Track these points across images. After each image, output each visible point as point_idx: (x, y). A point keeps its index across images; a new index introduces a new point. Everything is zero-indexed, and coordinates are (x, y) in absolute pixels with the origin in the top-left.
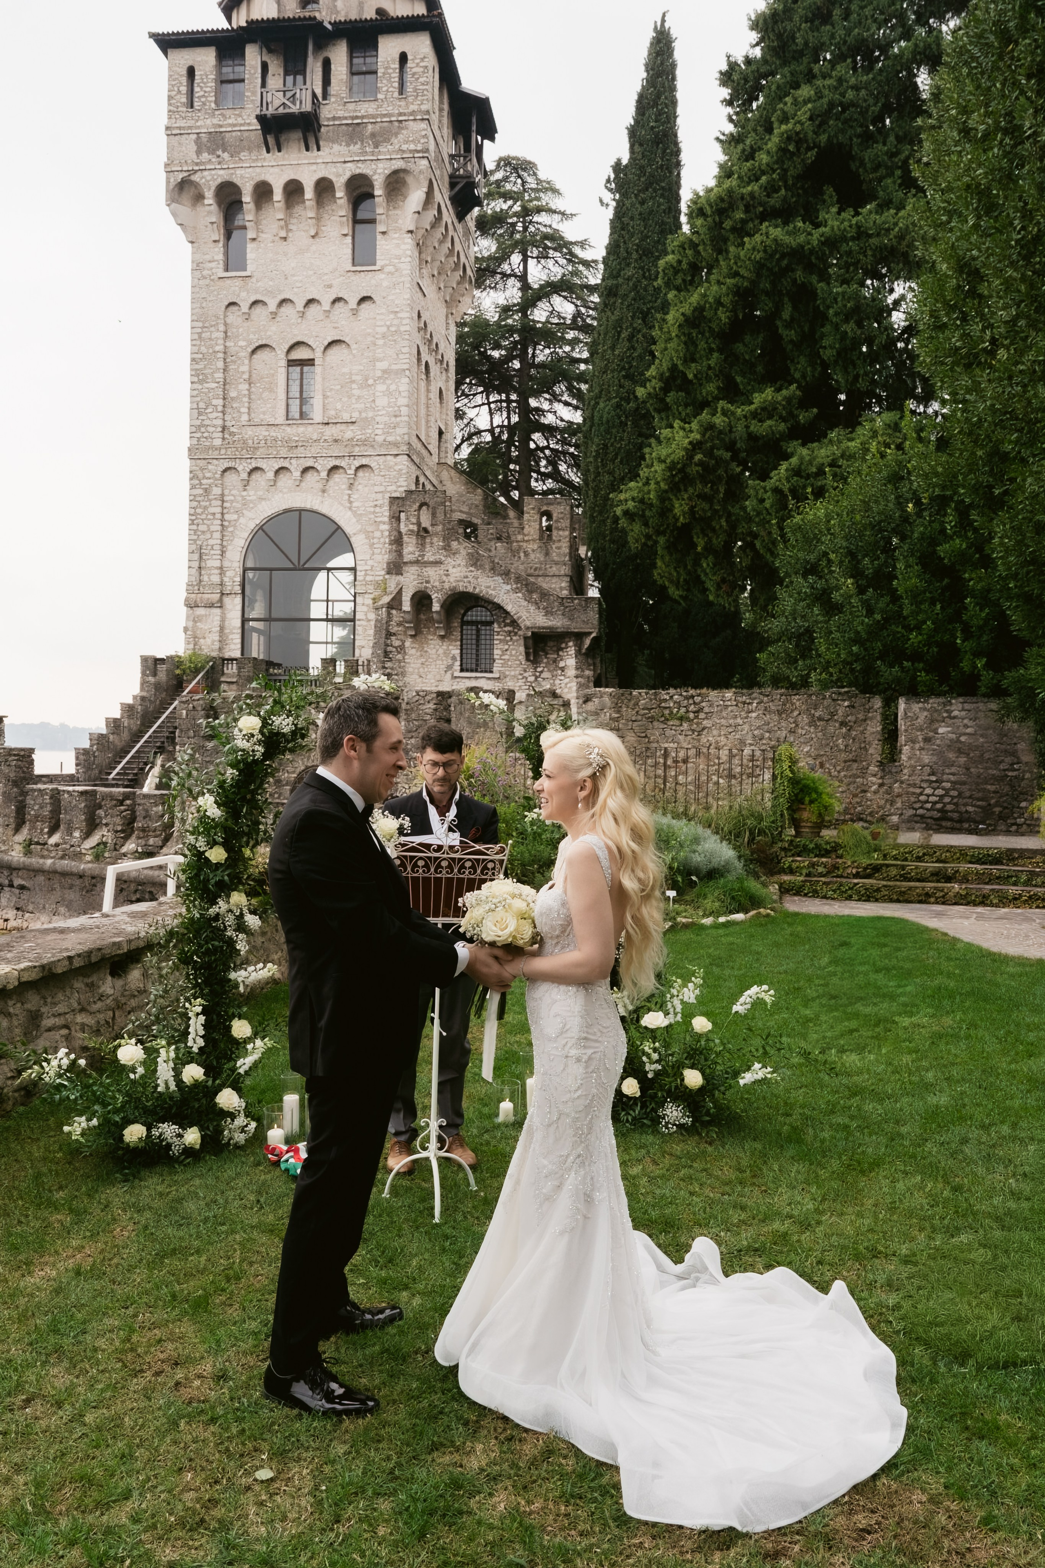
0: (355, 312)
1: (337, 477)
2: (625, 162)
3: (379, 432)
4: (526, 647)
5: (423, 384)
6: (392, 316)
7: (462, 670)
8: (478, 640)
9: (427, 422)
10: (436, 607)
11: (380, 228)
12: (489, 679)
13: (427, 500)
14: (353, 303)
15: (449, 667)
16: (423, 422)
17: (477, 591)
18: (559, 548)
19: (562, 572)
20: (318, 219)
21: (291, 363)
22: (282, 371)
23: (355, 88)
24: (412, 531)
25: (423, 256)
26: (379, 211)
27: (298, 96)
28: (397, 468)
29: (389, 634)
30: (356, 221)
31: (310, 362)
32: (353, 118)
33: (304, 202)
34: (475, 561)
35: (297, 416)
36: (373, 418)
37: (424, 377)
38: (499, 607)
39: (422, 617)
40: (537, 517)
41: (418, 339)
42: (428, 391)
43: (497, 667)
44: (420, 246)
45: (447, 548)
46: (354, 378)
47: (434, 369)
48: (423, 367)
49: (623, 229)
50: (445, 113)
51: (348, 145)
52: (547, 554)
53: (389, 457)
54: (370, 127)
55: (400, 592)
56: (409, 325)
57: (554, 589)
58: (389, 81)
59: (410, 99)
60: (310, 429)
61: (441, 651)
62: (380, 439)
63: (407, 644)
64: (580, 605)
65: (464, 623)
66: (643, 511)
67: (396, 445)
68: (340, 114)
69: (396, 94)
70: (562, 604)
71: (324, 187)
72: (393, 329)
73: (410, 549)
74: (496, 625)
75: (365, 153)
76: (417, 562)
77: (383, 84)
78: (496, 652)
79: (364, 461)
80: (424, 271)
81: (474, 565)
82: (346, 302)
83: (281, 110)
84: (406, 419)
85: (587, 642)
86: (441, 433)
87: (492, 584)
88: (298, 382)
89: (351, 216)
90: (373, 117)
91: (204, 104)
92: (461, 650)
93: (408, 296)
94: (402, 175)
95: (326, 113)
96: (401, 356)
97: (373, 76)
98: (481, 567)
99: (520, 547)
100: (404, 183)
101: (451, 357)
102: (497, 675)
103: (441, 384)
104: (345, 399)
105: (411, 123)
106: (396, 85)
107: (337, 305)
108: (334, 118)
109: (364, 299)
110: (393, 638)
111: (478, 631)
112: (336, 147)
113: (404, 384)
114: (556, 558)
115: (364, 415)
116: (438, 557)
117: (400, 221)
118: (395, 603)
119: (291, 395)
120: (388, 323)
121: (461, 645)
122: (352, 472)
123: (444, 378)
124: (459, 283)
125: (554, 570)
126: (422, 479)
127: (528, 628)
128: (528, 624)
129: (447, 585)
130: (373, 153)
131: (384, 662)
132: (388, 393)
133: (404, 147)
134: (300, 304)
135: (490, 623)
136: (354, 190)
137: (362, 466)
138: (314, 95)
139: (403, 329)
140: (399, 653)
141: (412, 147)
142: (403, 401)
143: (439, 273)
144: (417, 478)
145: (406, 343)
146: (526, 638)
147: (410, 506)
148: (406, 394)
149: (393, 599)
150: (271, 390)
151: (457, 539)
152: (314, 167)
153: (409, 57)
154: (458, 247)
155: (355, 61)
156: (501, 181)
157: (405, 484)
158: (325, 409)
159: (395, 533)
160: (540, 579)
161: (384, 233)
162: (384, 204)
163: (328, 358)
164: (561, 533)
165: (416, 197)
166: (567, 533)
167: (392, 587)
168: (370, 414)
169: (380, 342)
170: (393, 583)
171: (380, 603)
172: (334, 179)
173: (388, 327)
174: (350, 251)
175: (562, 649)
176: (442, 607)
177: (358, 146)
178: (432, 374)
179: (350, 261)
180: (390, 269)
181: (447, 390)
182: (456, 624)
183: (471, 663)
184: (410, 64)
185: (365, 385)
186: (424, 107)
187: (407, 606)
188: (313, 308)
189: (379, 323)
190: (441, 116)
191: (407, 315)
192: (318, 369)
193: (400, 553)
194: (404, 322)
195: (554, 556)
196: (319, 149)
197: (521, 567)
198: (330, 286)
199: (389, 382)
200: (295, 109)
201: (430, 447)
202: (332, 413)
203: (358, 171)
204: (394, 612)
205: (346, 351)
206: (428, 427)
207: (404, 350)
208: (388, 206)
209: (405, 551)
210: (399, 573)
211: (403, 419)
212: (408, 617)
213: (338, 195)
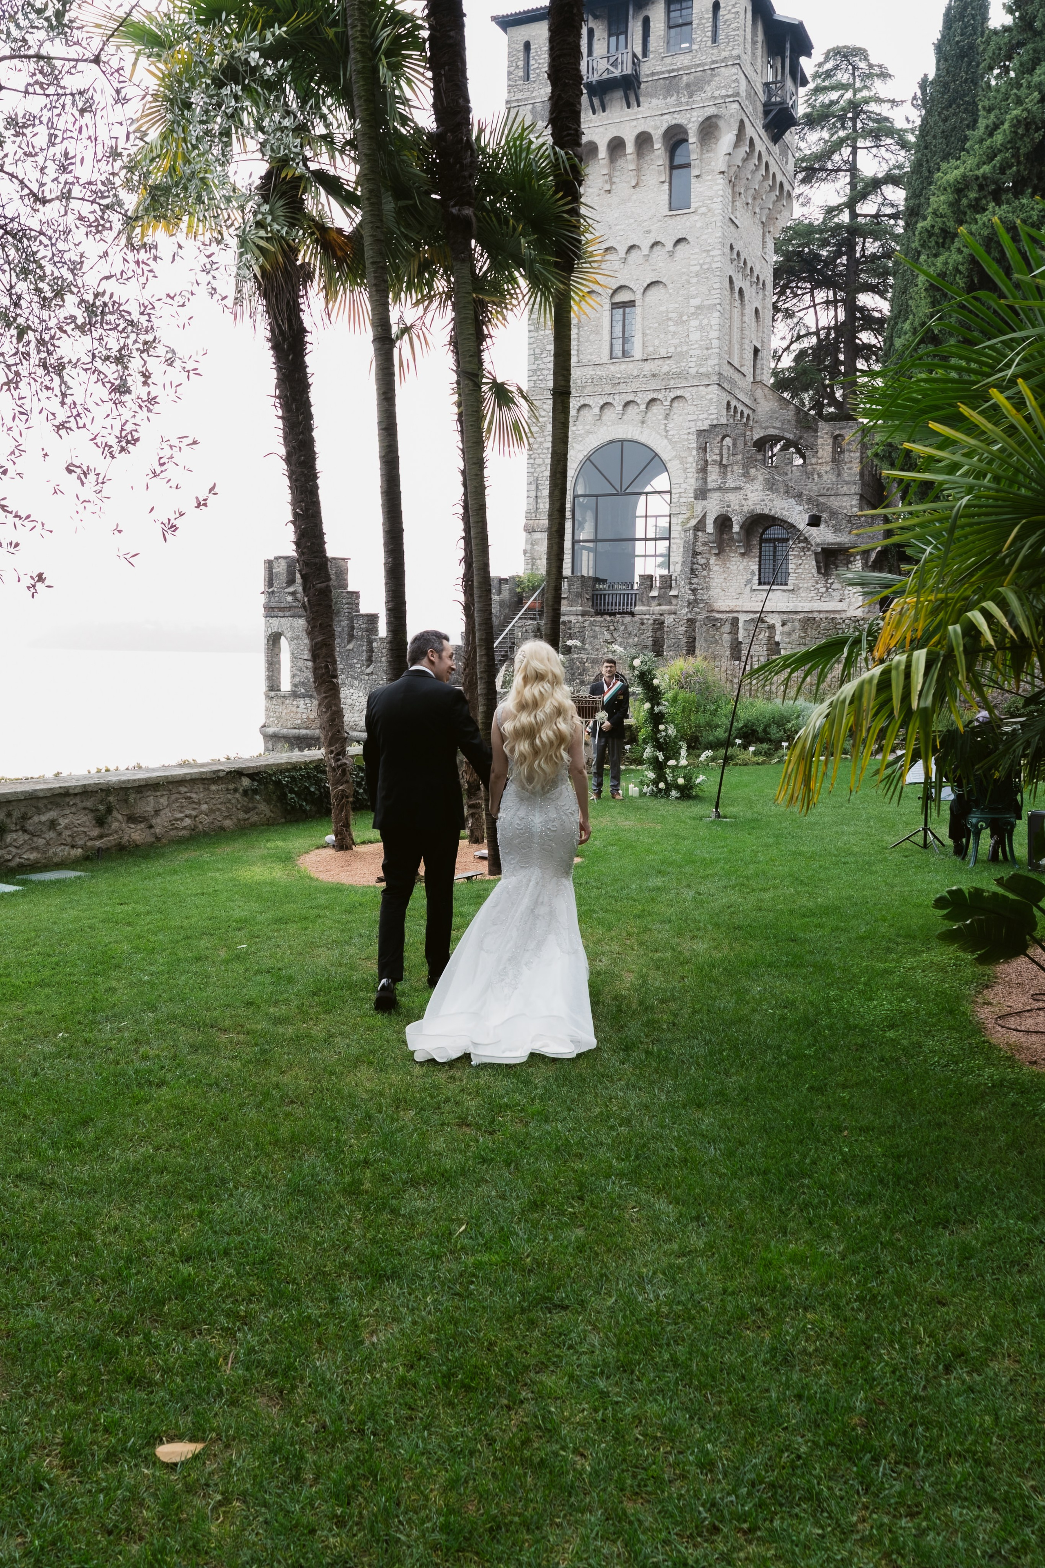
0: (671, 254)
1: (656, 409)
2: (931, 77)
3: (692, 364)
4: (817, 562)
5: (736, 312)
6: (704, 255)
7: (760, 584)
8: (774, 556)
9: (742, 344)
10: (736, 528)
11: (695, 172)
12: (784, 591)
13: (729, 432)
14: (669, 246)
15: (749, 581)
16: (736, 347)
17: (772, 513)
18: (850, 469)
19: (853, 491)
20: (638, 170)
21: (615, 306)
22: (607, 314)
23: (672, 42)
24: (715, 461)
25: (737, 189)
26: (693, 157)
27: (620, 60)
28: (708, 397)
29: (695, 554)
30: (673, 167)
31: (631, 304)
32: (669, 72)
33: (625, 155)
34: (771, 485)
35: (620, 354)
36: (687, 352)
37: (737, 303)
38: (793, 526)
39: (725, 536)
40: (830, 441)
41: (731, 270)
42: (743, 315)
43: (791, 580)
44: (732, 183)
45: (746, 474)
46: (670, 315)
47: (749, 292)
48: (737, 295)
49: (926, 148)
50: (759, 45)
51: (665, 98)
52: (839, 475)
53: (701, 388)
54: (685, 78)
55: (705, 516)
56: (719, 260)
57: (845, 508)
58: (703, 31)
59: (722, 46)
60: (631, 365)
61: (741, 567)
62: (693, 371)
63: (712, 561)
64: (866, 522)
65: (762, 541)
66: (890, 453)
67: (707, 375)
68: (658, 69)
69: (709, 43)
70: (849, 521)
71: (644, 140)
72: (705, 267)
73: (714, 477)
74: (791, 542)
75: (680, 104)
76: (720, 489)
77: (697, 35)
78: (791, 566)
79: (679, 393)
80: (737, 203)
81: (770, 489)
82: (663, 245)
83: (605, 76)
84: (717, 350)
85: (873, 556)
86: (756, 351)
87: (786, 506)
88: (621, 323)
89: (668, 163)
90: (688, 68)
91: (538, 75)
92: (760, 565)
93: (719, 234)
94: (714, 120)
95: (645, 69)
96: (713, 292)
97: (688, 27)
98: (777, 491)
99: (814, 469)
100: (716, 127)
101: (768, 276)
102: (791, 588)
103: (757, 304)
104: (662, 336)
105: (723, 69)
106: (709, 34)
107: (655, 249)
108: (653, 74)
109: (679, 241)
110: (699, 557)
111: (775, 547)
112: (655, 101)
113: (715, 318)
114: (847, 479)
115: (679, 349)
116: (737, 484)
117: (713, 163)
118: (700, 526)
119: (614, 335)
120: (701, 262)
121: (760, 562)
122: (668, 403)
123: (761, 296)
124: (774, 203)
125: (845, 489)
126: (733, 403)
127: (818, 545)
128: (818, 540)
129: (745, 509)
130: (687, 103)
131: (690, 579)
132: (701, 328)
133: (716, 94)
134: (622, 250)
135: (787, 540)
136: (671, 139)
137: (677, 397)
138: (634, 56)
139: (714, 266)
140: (704, 570)
141: (724, 92)
142: (714, 334)
143: (754, 199)
144: (728, 404)
145: (717, 279)
146: (816, 554)
147: (715, 439)
148: (716, 327)
149: (699, 522)
150: (597, 333)
151: (755, 466)
152: (635, 123)
153: (722, 5)
154: (773, 168)
155: (673, 15)
156: (832, 70)
157: (715, 411)
158: (644, 346)
159: (702, 462)
160: (832, 498)
161: (697, 176)
162: (698, 150)
163: (647, 299)
164: (852, 454)
165: (727, 139)
166: (858, 454)
167: (699, 512)
168: (685, 348)
169: (694, 280)
170: (699, 506)
171: (689, 525)
172: (652, 132)
173: (701, 265)
174: (667, 197)
175: (851, 562)
176: (741, 528)
177: (674, 98)
178: (746, 298)
179: (667, 206)
180: (703, 210)
181: (764, 308)
182: (755, 542)
183: (768, 576)
184: (722, 12)
185: (680, 322)
186: (735, 53)
187: (710, 528)
188: (634, 253)
189: (692, 263)
190: (754, 49)
191: (719, 252)
192: (638, 310)
193: (705, 480)
194: (716, 259)
195: (846, 476)
196: (639, 106)
197: (815, 488)
198: (649, 232)
199: (701, 317)
200: (617, 73)
201: (742, 370)
202: (651, 349)
203: (674, 122)
204: (700, 533)
205: (663, 291)
206: (742, 349)
207: (715, 286)
208: (702, 150)
209: (709, 479)
210: (704, 498)
211: (714, 351)
212: (712, 538)
213: (656, 146)
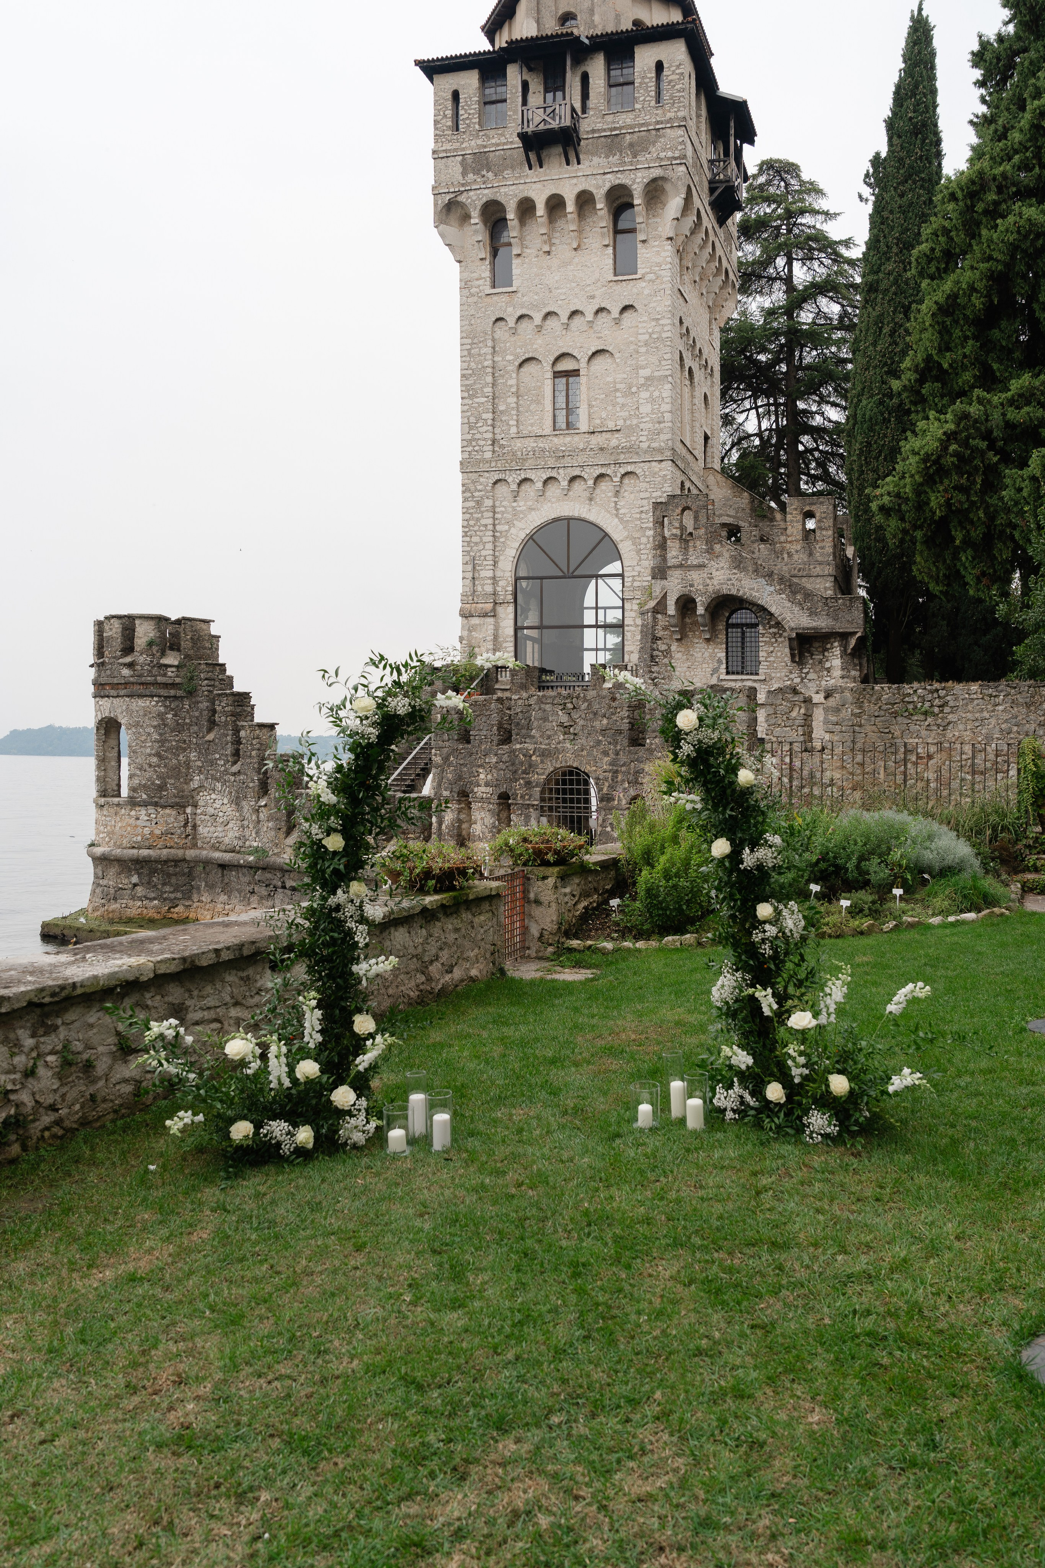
0: (617, 322)
1: (604, 485)
2: (883, 154)
3: (643, 439)
4: (792, 649)
5: (687, 390)
6: (654, 323)
7: (728, 673)
8: (743, 643)
9: (693, 427)
10: (701, 610)
11: (641, 237)
12: (755, 681)
13: (690, 504)
14: (615, 313)
15: (715, 671)
16: (688, 427)
17: (741, 593)
18: (822, 548)
19: (826, 572)
20: (580, 231)
21: (557, 375)
22: (549, 383)
23: (613, 100)
24: (675, 535)
25: (685, 263)
26: (639, 219)
27: (557, 111)
28: (662, 473)
29: (655, 639)
30: (617, 232)
31: (575, 373)
32: (611, 130)
33: (565, 215)
34: (738, 563)
35: (564, 426)
36: (637, 426)
37: (688, 382)
38: (763, 609)
39: (687, 620)
40: (800, 518)
41: (680, 345)
42: (693, 397)
43: (762, 669)
44: (680, 253)
45: (710, 550)
46: (618, 386)
47: (699, 374)
48: (687, 373)
50: (703, 119)
51: (607, 157)
52: (810, 554)
53: (654, 464)
54: (628, 137)
55: (665, 596)
56: (669, 330)
57: (818, 590)
58: (646, 90)
59: (667, 107)
60: (577, 438)
61: (707, 654)
62: (644, 446)
63: (673, 648)
64: (844, 605)
65: (728, 626)
66: (899, 505)
67: (660, 451)
68: (599, 126)
69: (653, 103)
70: (826, 604)
71: (585, 200)
72: (655, 336)
73: (674, 553)
74: (760, 627)
75: (623, 163)
76: (681, 566)
77: (640, 94)
78: (761, 654)
79: (629, 468)
80: (685, 277)
81: (737, 567)
82: (609, 312)
83: (542, 128)
84: (670, 424)
85: (853, 642)
86: (707, 439)
87: (756, 586)
88: (564, 393)
89: (611, 227)
90: (631, 127)
91: (469, 126)
92: (727, 653)
93: (669, 303)
94: (660, 183)
95: (585, 126)
96: (663, 363)
97: (630, 86)
98: (745, 569)
99: (783, 548)
100: (663, 190)
101: (715, 362)
102: (764, 677)
103: (706, 389)
104: (609, 408)
105: (668, 131)
106: (653, 93)
107: (600, 315)
108: (593, 131)
109: (626, 308)
110: (659, 642)
111: (743, 633)
112: (596, 160)
113: (666, 390)
114: (820, 559)
115: (628, 422)
116: (701, 560)
117: (660, 229)
118: (660, 608)
119: (557, 406)
120: (650, 330)
121: (727, 648)
122: (618, 479)
123: (709, 383)
124: (722, 289)
125: (818, 570)
126: (687, 485)
127: (792, 630)
128: (792, 625)
129: (710, 588)
130: (631, 163)
131: (650, 666)
132: (652, 400)
133: (662, 155)
134: (564, 315)
135: (757, 624)
136: (614, 201)
137: (627, 474)
138: (573, 111)
139: (664, 335)
140: (665, 657)
141: (670, 154)
142: (666, 407)
143: (702, 278)
144: (682, 483)
145: (668, 349)
146: (790, 640)
147: (673, 511)
148: (668, 400)
149: (658, 604)
150: (538, 402)
151: (720, 542)
152: (575, 181)
153: (666, 65)
154: (719, 252)
155: (613, 74)
157: (670, 489)
158: (590, 418)
159: (659, 538)
160: (804, 579)
161: (644, 241)
162: (644, 213)
163: (592, 368)
164: (824, 533)
165: (674, 204)
166: (831, 532)
167: (657, 592)
168: (635, 422)
169: (643, 350)
170: (658, 587)
171: (647, 607)
172: (594, 191)
173: (650, 335)
174: (611, 261)
175: (827, 650)
176: (706, 610)
177: (617, 157)
178: (696, 380)
179: (612, 272)
180: (651, 276)
181: (713, 396)
182: (721, 626)
183: (736, 665)
184: (666, 72)
185: (629, 394)
186: (681, 114)
187: (671, 610)
188: (577, 319)
189: (641, 331)
190: (698, 122)
191: (669, 321)
192: (583, 379)
193: (664, 558)
194: (666, 329)
195: (818, 556)
196: (579, 163)
197: (785, 568)
198: (593, 297)
199: (651, 389)
200: (554, 125)
201: (696, 453)
202: (598, 422)
203: (617, 182)
204: (659, 616)
205: (609, 360)
206: (693, 432)
207: (667, 356)
208: (648, 215)
209: (669, 555)
210: (664, 577)
211: (667, 425)
212: (674, 621)
213: (599, 206)
